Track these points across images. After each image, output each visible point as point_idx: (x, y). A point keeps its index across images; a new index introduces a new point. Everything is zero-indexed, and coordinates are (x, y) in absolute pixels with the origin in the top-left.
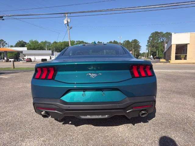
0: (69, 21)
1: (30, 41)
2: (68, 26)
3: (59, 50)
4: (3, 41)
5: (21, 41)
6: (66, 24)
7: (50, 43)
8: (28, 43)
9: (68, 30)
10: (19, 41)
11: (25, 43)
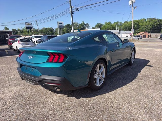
0: (134, 2)
1: (105, 23)
2: (132, 6)
3: (128, 28)
4: (88, 24)
5: (99, 23)
6: (131, 4)
7: (121, 23)
8: (104, 25)
9: (132, 10)
10: (98, 23)
11: (102, 24)
